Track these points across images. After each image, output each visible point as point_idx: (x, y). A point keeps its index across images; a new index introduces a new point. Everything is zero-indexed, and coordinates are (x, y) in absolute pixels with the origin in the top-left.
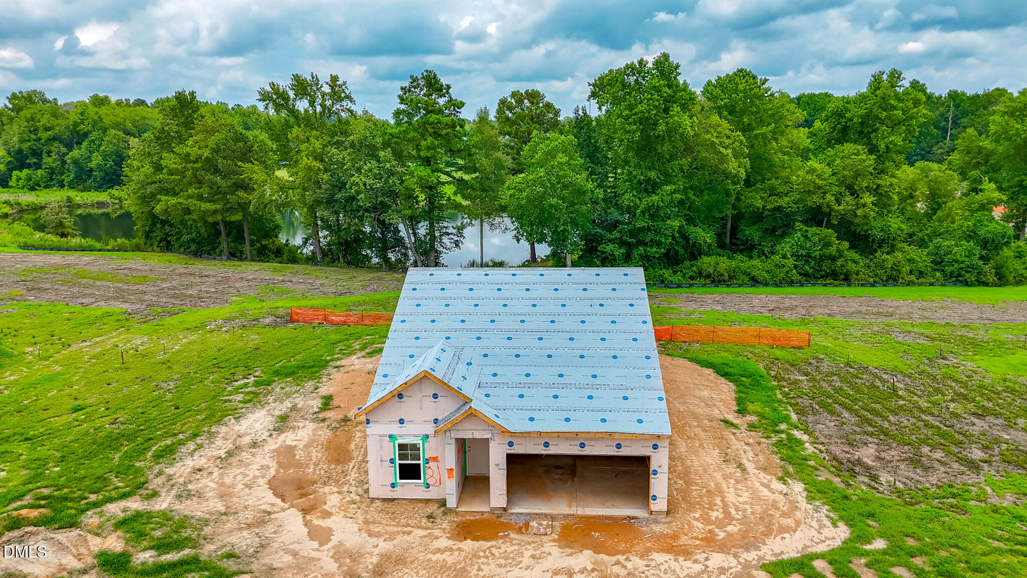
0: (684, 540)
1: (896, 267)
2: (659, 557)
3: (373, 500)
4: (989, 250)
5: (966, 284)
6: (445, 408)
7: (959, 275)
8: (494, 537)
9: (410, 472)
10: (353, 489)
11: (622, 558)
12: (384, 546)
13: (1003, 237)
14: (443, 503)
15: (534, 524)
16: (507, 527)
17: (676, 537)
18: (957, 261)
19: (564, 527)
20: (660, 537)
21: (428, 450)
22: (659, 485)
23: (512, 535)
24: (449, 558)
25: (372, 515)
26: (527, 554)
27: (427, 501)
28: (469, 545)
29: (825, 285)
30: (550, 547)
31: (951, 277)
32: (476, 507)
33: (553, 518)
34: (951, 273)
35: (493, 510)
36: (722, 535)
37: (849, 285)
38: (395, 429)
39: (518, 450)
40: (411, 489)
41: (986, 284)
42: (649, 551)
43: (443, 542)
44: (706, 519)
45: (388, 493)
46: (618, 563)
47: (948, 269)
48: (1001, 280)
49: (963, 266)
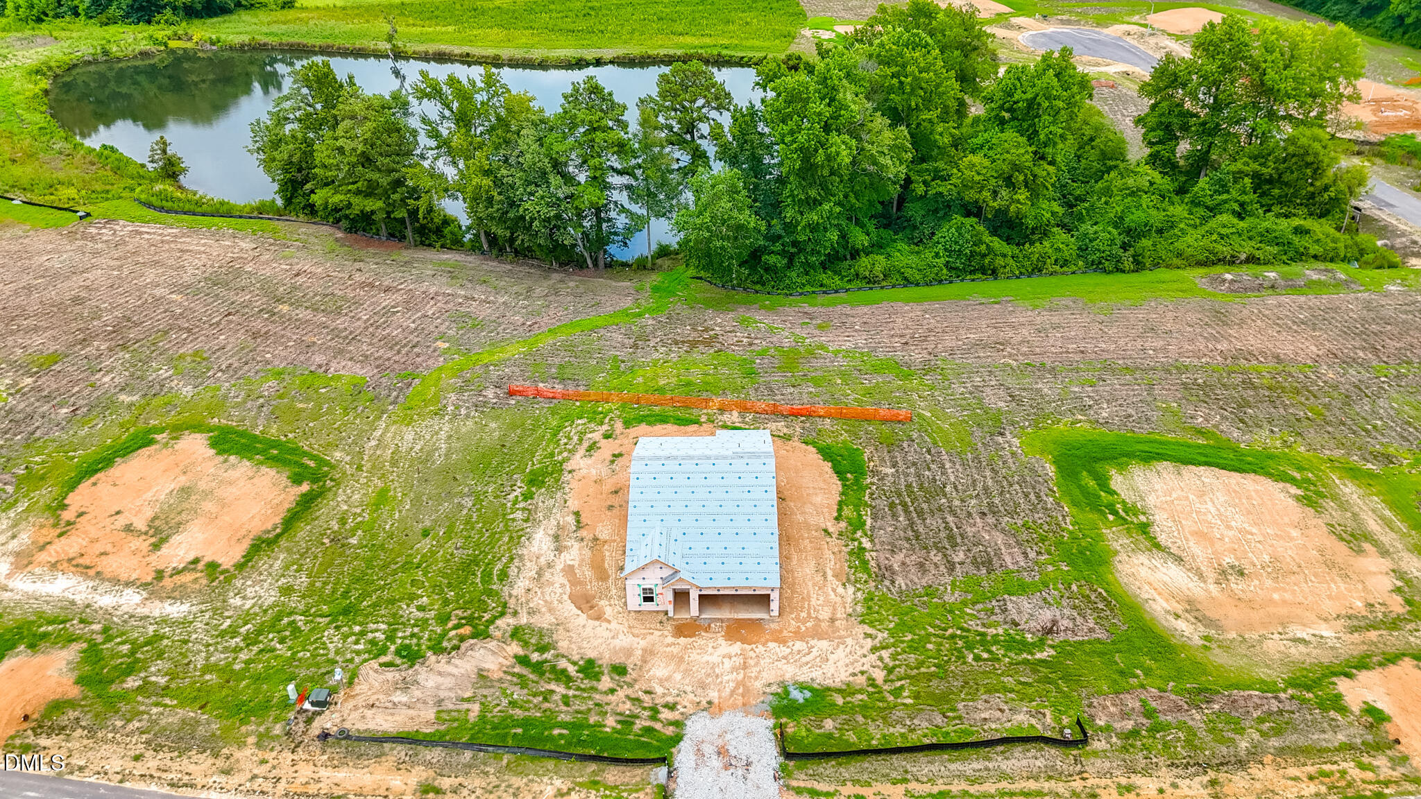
0: (785, 633)
1: (1043, 257)
2: (771, 645)
3: (629, 612)
4: (1132, 237)
5: (1105, 271)
6: (666, 573)
7: (1100, 263)
8: (694, 635)
9: (648, 599)
10: (617, 602)
11: (754, 646)
12: (643, 643)
13: (1146, 225)
14: (666, 613)
15: (713, 625)
16: (699, 628)
17: (781, 631)
18: (1099, 250)
19: (727, 627)
20: (773, 632)
21: (657, 590)
22: (775, 605)
23: (703, 634)
24: (675, 650)
25: (632, 622)
26: (711, 645)
27: (657, 612)
28: (682, 640)
29: (973, 280)
30: (721, 641)
31: (1092, 265)
32: (683, 615)
33: (722, 620)
34: (1093, 261)
35: (691, 618)
36: (804, 629)
37: (996, 279)
38: (641, 582)
39: (703, 592)
40: (649, 606)
41: (1124, 272)
42: (767, 641)
43: (670, 639)
44: (797, 619)
45: (638, 609)
46: (752, 649)
47: (1090, 258)
48: (1139, 266)
49: (1104, 255)
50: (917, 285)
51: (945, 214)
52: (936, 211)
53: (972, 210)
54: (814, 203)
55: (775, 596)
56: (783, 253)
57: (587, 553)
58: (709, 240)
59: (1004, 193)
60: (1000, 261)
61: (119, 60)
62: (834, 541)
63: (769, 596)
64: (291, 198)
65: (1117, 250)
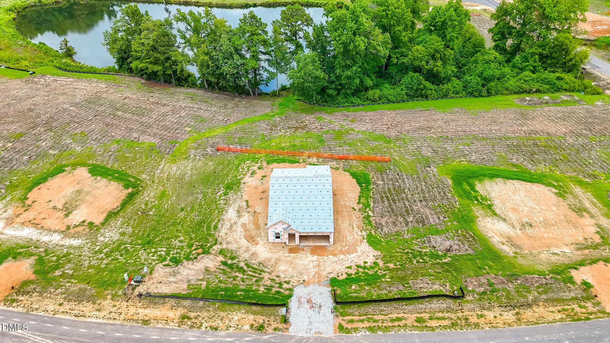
0: (336, 252)
2: (330, 256)
3: (270, 243)
4: (486, 81)
5: (474, 96)
6: (285, 226)
7: (472, 93)
8: (297, 253)
9: (278, 237)
10: (264, 239)
11: (323, 257)
12: (275, 256)
13: (492, 76)
14: (285, 243)
15: (305, 248)
16: (299, 249)
17: (334, 251)
18: (472, 87)
19: (311, 249)
20: (331, 251)
21: (281, 234)
22: (331, 240)
23: (301, 252)
24: (289, 259)
25: (271, 247)
26: (304, 257)
27: (282, 243)
28: (292, 255)
30: (309, 255)
31: (469, 94)
32: (292, 244)
33: (309, 246)
35: (296, 245)
36: (344, 250)
38: (274, 230)
39: (301, 234)
40: (278, 240)
41: (482, 96)
42: (328, 255)
43: (287, 254)
44: (341, 246)
45: (273, 241)
46: (322, 258)
47: (468, 91)
49: (474, 89)
50: (394, 102)
51: (406, 71)
52: (402, 70)
53: (418, 70)
54: (349, 67)
55: (332, 236)
56: (335, 89)
57: (252, 218)
58: (303, 83)
59: (431, 62)
60: (429, 92)
61: (46, 5)
62: (357, 213)
63: (329, 236)
64: (122, 65)
65: (480, 87)
